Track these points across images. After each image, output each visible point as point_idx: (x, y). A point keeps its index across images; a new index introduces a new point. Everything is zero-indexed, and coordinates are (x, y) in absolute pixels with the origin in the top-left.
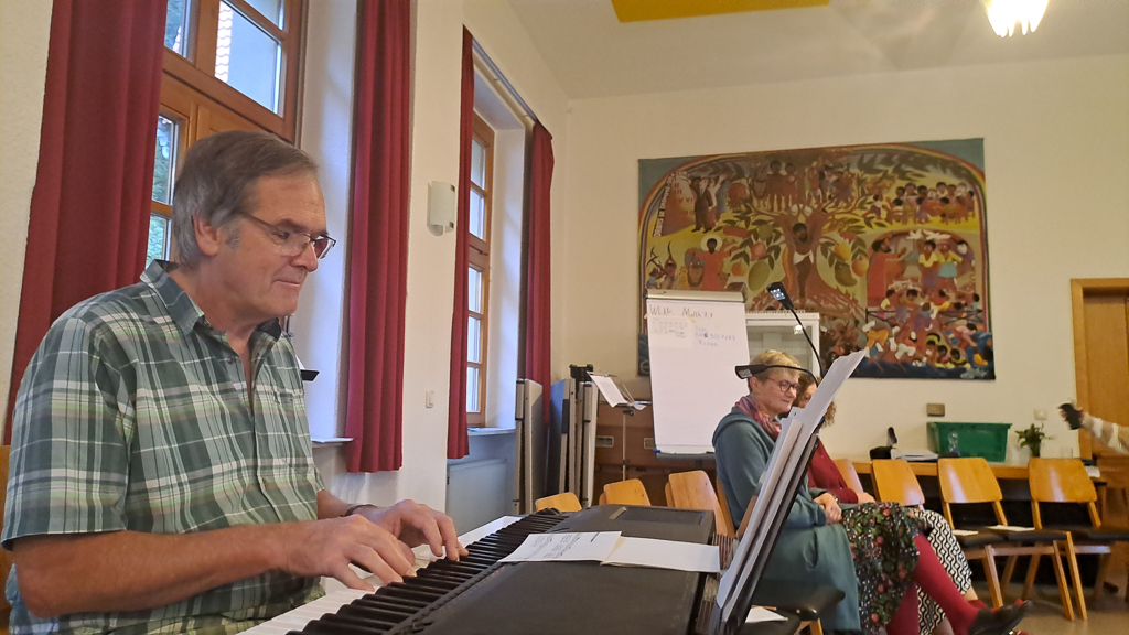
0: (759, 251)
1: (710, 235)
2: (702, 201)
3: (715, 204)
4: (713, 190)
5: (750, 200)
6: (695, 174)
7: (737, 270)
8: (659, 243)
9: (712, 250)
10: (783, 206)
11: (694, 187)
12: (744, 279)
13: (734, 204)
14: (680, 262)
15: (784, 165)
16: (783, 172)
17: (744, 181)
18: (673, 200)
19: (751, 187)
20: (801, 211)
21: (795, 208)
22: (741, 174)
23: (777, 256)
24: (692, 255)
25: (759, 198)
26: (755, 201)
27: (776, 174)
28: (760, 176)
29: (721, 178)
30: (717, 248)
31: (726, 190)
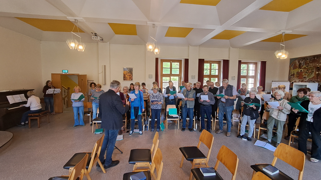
0: (309, 72)
1: (301, 70)
2: (300, 64)
3: (302, 64)
4: (302, 62)
5: (309, 64)
6: (299, 60)
7: (305, 75)
8: (292, 71)
9: (301, 72)
10: (315, 64)
11: (299, 62)
12: (306, 76)
13: (306, 64)
14: (295, 74)
15: (316, 57)
16: (316, 59)
17: (308, 61)
18: (295, 64)
19: (309, 61)
20: (319, 65)
21: (317, 64)
22: (307, 59)
23: (313, 72)
24: (298, 73)
25: (311, 63)
26: (310, 64)
27: (314, 59)
28: (311, 60)
29: (304, 60)
30: (302, 71)
31: (305, 62)
